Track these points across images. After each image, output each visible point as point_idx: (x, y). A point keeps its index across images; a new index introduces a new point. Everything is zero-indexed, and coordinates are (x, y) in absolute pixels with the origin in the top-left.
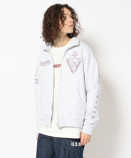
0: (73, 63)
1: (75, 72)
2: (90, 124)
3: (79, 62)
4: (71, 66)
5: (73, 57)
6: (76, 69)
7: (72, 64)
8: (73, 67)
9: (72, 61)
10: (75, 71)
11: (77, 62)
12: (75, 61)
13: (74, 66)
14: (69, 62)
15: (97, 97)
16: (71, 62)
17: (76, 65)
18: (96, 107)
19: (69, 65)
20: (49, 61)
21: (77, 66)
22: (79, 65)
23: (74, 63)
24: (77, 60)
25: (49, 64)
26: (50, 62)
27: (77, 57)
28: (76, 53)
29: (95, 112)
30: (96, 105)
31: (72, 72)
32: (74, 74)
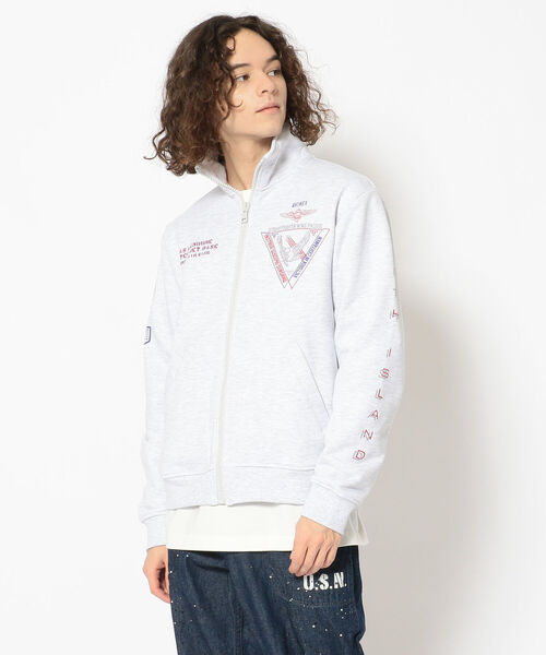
0: (286, 244)
1: (293, 280)
2: (342, 487)
3: (313, 239)
4: (279, 254)
5: (290, 222)
6: (301, 267)
7: (283, 250)
8: (286, 260)
9: (285, 235)
10: (296, 275)
11: (305, 240)
12: (297, 236)
13: (291, 254)
14: (275, 241)
15: (385, 374)
16: (281, 242)
17: (302, 252)
18: (374, 415)
19: (274, 255)
20: (209, 242)
21: (305, 258)
22: (311, 251)
23: (292, 243)
24: (303, 233)
25: (208, 253)
26: (213, 243)
27: (303, 220)
28: (303, 208)
29: (367, 435)
30: (376, 405)
31: (284, 278)
32: (288, 287)
